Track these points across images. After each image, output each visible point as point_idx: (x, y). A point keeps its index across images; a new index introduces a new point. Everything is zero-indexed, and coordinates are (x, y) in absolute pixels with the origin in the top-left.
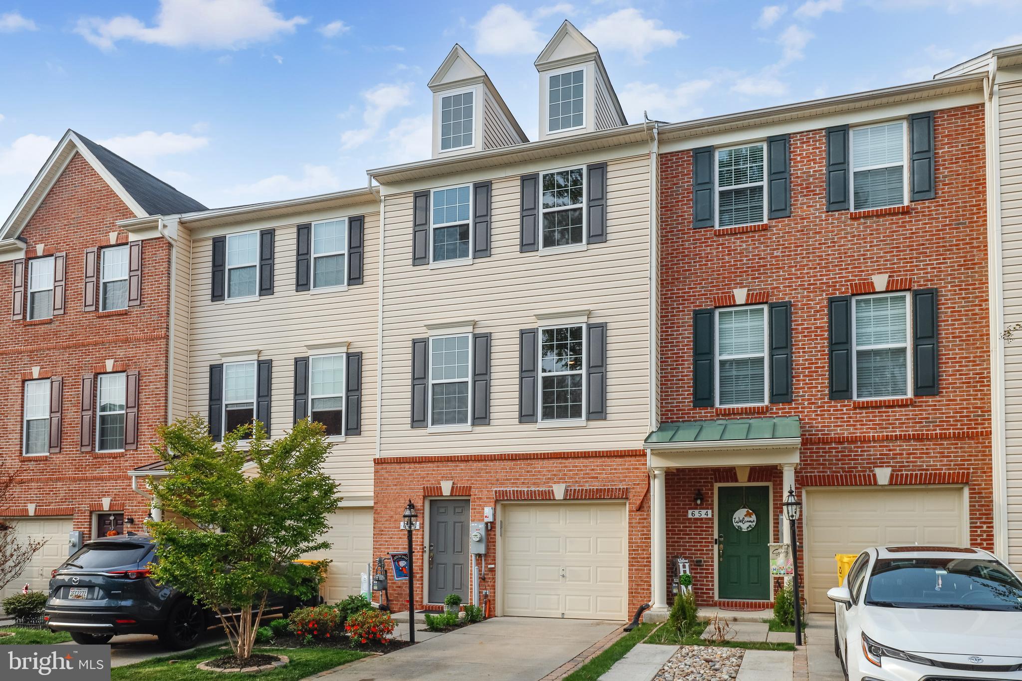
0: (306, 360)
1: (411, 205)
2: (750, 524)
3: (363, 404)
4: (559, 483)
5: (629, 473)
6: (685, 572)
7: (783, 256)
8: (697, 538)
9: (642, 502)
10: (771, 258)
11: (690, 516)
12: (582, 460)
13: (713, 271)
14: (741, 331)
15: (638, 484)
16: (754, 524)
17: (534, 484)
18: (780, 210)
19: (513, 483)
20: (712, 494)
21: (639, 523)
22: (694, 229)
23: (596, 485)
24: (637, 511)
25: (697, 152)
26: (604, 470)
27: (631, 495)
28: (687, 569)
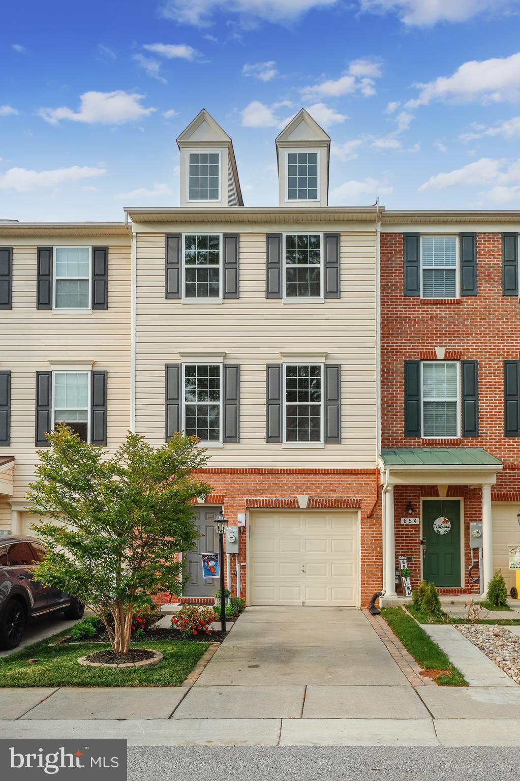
0: (48, 374)
1: (164, 245)
2: (446, 529)
3: (109, 418)
4: (302, 494)
5: (361, 487)
6: (404, 566)
7: (471, 325)
8: (407, 540)
9: (372, 511)
10: (463, 325)
11: (402, 522)
12: (322, 476)
13: (420, 331)
14: (440, 381)
15: (369, 497)
16: (449, 529)
17: (281, 494)
18: (469, 289)
19: (262, 494)
20: (419, 505)
21: (370, 528)
22: (405, 296)
23: (334, 497)
24: (368, 518)
25: (407, 236)
26: (340, 484)
27: (363, 505)
28: (406, 564)
